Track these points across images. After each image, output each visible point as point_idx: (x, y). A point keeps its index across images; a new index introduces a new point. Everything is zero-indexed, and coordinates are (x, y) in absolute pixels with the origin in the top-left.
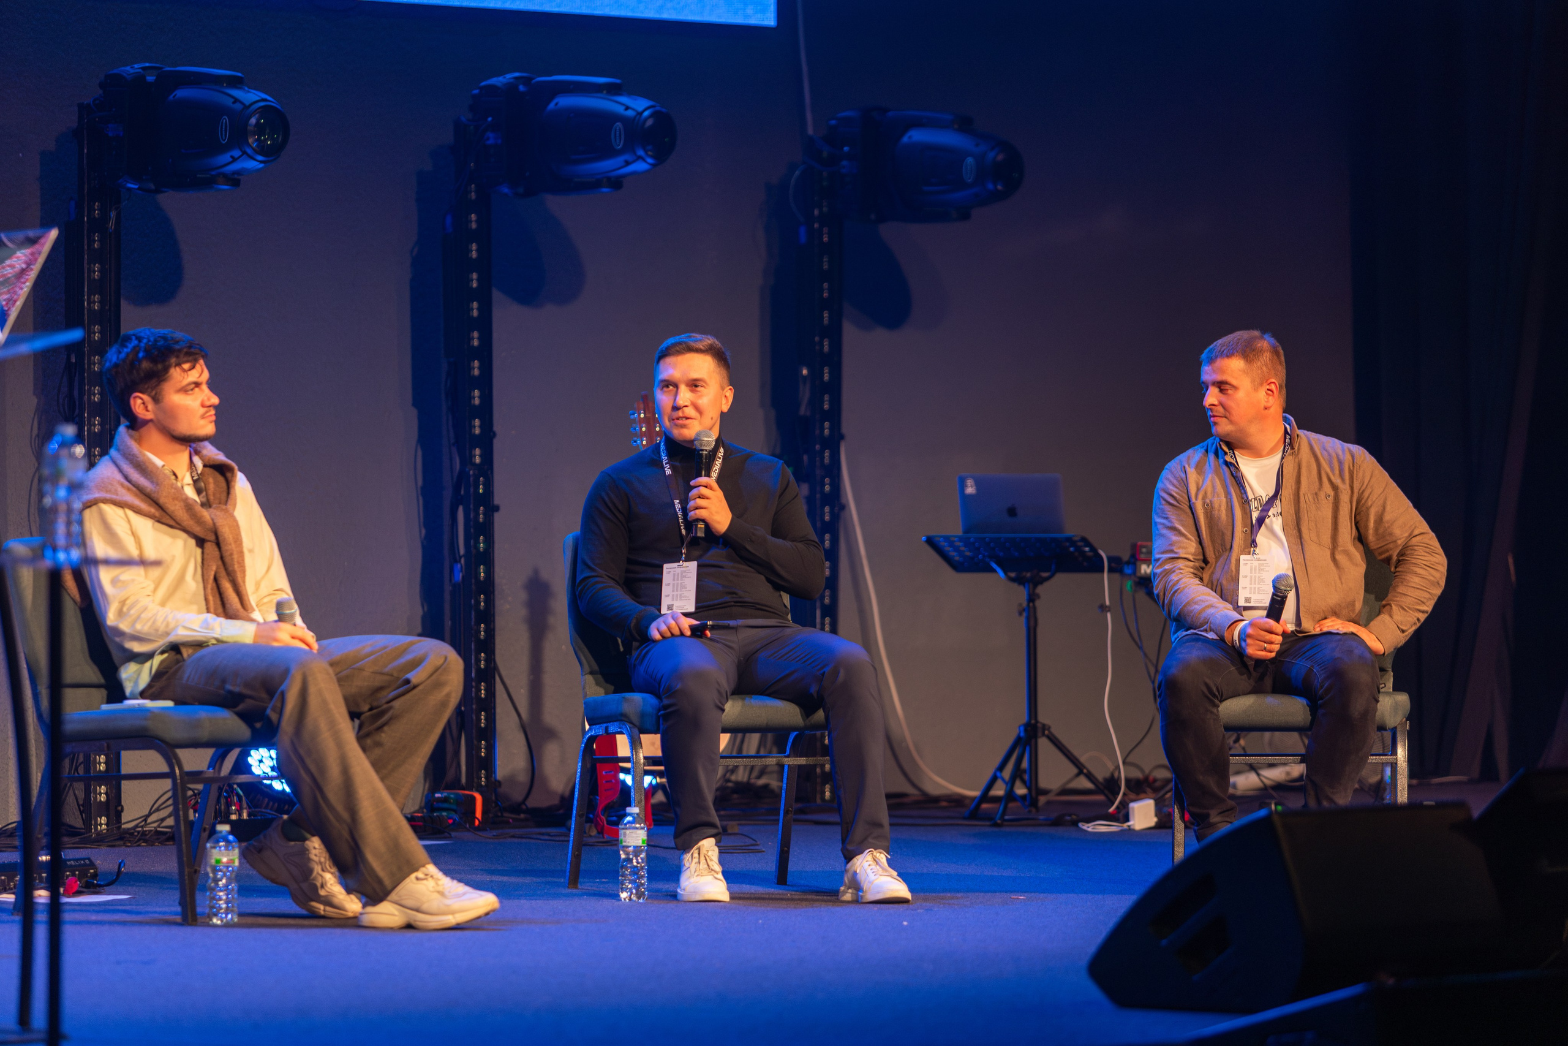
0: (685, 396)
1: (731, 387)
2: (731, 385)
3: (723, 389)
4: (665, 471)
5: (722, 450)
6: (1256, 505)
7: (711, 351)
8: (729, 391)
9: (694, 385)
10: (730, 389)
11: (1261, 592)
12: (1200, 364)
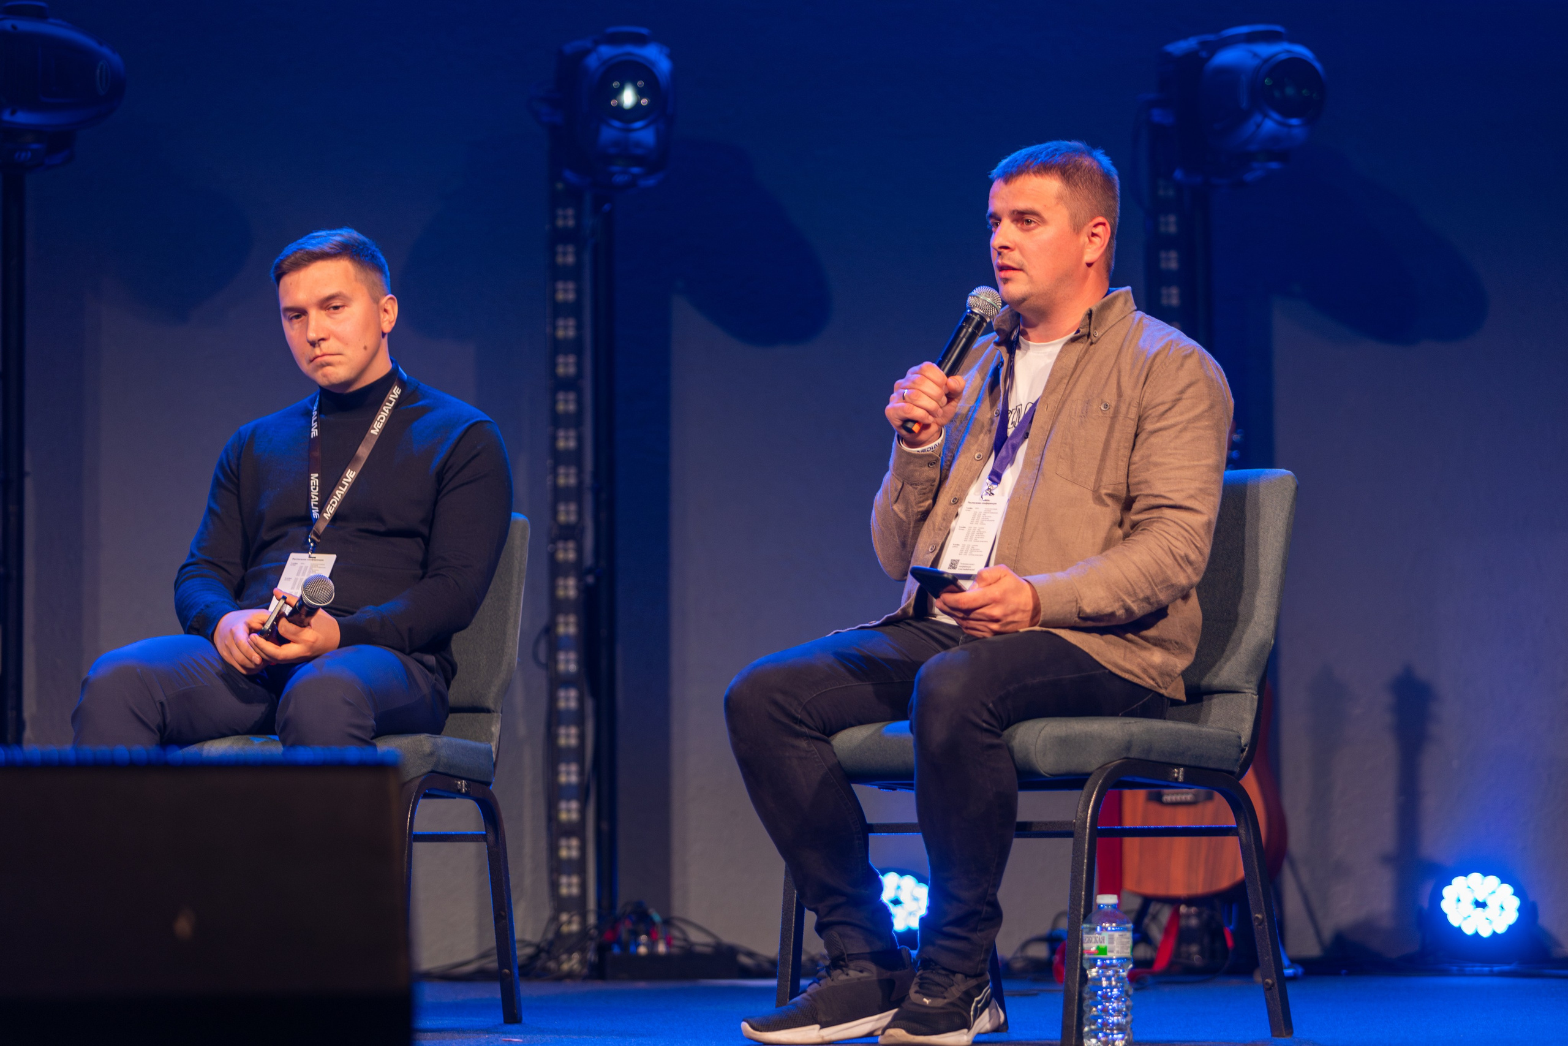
0: (318, 322)
1: (390, 296)
2: (392, 294)
3: (376, 301)
4: (311, 432)
5: (396, 391)
6: (1015, 420)
7: (345, 250)
8: (391, 301)
9: (329, 304)
10: (391, 298)
11: (973, 553)
12: (990, 183)
